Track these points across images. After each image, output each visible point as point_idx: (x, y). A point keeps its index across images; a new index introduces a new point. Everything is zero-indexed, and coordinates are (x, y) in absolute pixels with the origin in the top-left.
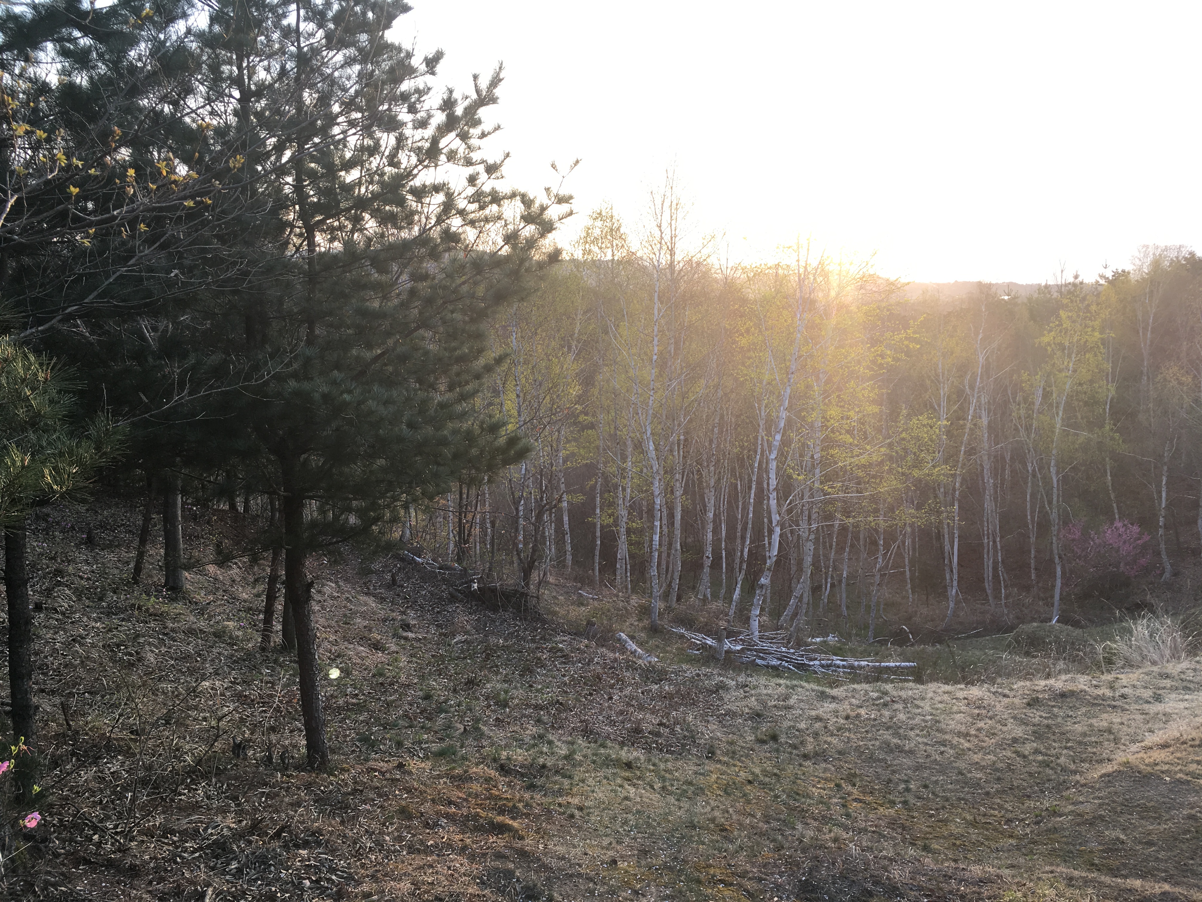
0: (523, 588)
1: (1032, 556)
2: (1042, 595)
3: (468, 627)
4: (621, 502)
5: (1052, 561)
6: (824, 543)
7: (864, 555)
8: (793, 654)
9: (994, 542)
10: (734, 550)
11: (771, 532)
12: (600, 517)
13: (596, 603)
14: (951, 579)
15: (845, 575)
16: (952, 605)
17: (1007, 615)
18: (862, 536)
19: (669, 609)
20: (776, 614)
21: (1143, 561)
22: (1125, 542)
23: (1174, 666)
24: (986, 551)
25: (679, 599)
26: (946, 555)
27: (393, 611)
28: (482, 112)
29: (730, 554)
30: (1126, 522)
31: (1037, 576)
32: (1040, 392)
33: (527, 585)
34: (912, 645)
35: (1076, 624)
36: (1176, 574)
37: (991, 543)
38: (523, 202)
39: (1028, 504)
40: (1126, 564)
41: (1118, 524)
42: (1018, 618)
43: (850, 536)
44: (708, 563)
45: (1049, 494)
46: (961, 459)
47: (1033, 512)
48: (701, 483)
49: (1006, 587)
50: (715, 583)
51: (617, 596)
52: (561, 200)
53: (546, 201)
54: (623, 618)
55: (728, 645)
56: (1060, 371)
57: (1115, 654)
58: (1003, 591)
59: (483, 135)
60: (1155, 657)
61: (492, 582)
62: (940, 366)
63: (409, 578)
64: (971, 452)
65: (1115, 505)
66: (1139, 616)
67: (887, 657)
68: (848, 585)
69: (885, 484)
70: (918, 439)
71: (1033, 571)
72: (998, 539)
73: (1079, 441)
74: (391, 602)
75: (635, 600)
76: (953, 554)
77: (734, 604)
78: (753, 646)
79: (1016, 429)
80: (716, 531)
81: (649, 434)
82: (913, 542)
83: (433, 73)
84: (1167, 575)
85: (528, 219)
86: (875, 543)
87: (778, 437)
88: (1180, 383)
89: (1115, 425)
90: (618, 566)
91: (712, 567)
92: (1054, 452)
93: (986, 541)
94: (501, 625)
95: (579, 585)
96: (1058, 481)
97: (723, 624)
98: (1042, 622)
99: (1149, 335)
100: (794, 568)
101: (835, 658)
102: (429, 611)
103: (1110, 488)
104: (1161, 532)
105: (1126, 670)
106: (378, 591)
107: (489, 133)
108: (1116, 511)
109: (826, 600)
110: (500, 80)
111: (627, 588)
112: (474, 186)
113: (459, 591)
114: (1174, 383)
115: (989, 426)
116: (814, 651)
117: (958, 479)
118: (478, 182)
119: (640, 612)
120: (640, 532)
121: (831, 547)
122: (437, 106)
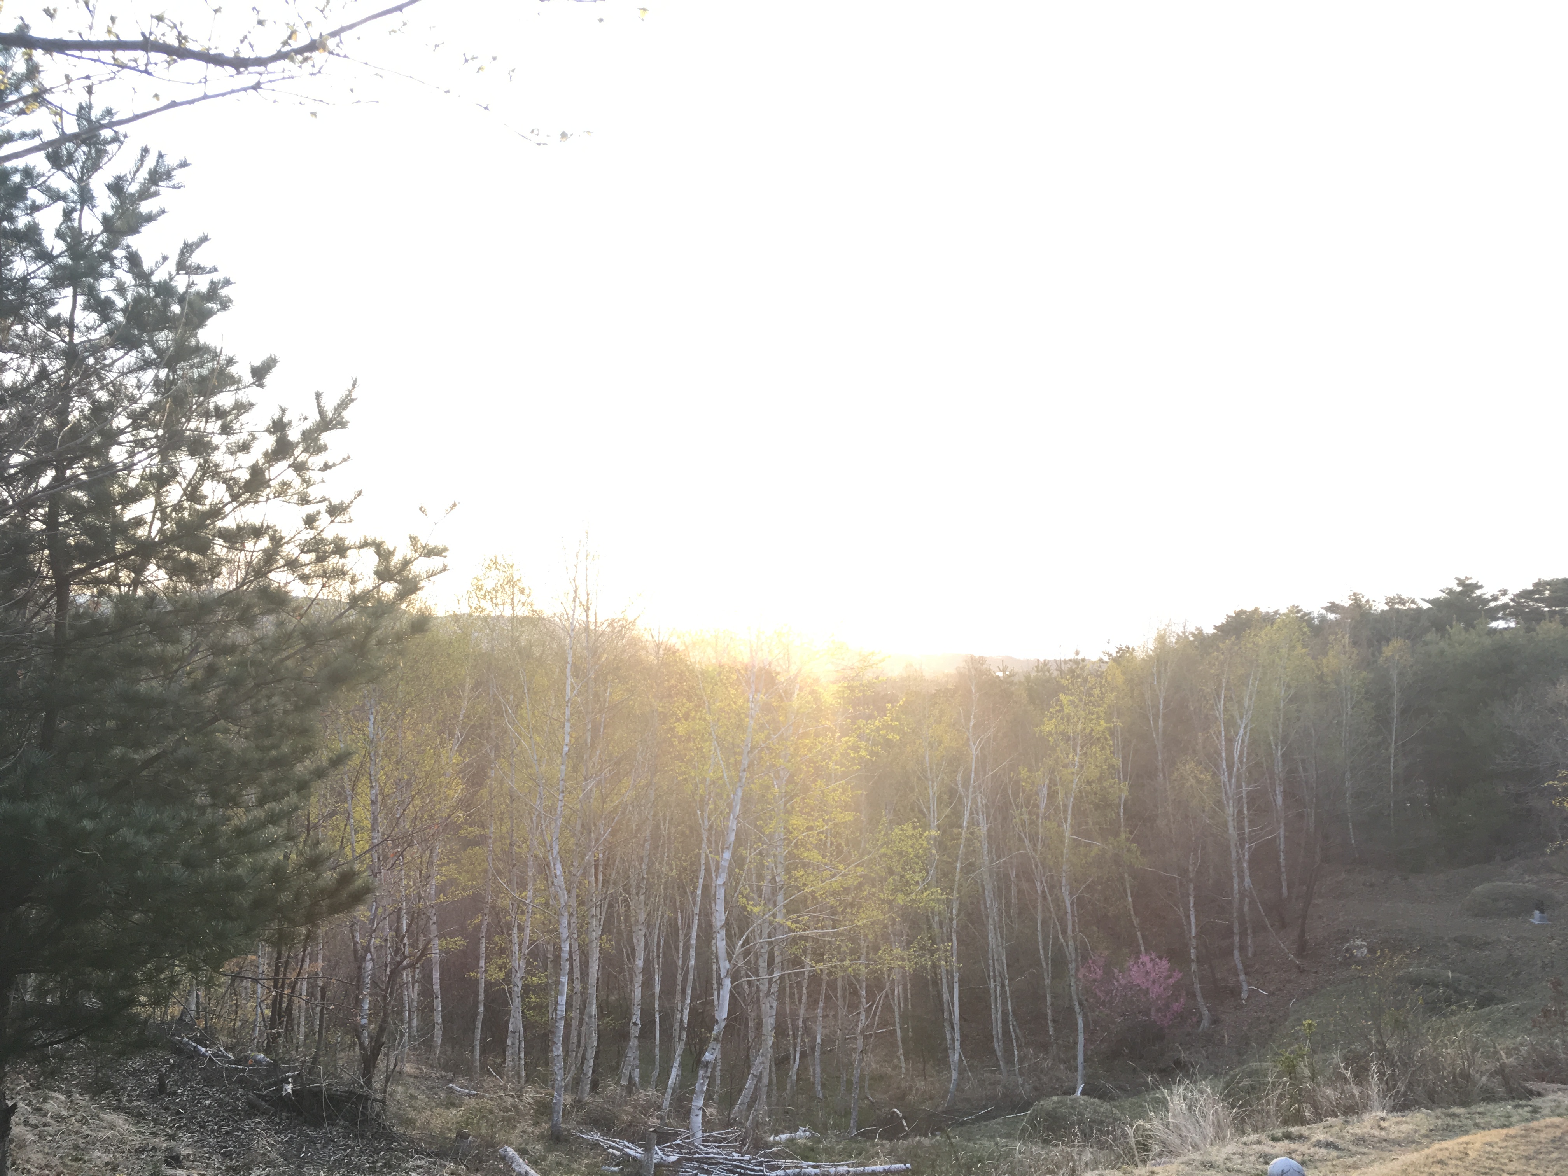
0: (362, 1087)
1: (1049, 1003)
2: (1062, 1056)
3: (273, 1155)
4: (516, 948)
5: (1071, 1009)
6: (792, 995)
7: (842, 1012)
8: (749, 1161)
9: (1003, 986)
10: (672, 1009)
11: (720, 984)
12: (486, 971)
13: (473, 1101)
14: (953, 1039)
15: (819, 1041)
16: (954, 1075)
17: (1023, 1085)
18: (839, 984)
19: (578, 1104)
20: (728, 1101)
21: (1176, 1006)
22: (1154, 982)
23: (1218, 1151)
24: (993, 998)
25: (595, 1086)
26: (945, 1006)
27: (155, 1135)
28: (326, 438)
29: (667, 1017)
30: (1153, 956)
31: (1055, 1030)
32: (1045, 791)
33: (368, 1083)
34: (905, 1138)
35: (1103, 1096)
36: (1215, 1021)
37: (998, 988)
38: (378, 553)
39: (1040, 934)
40: (1159, 1010)
41: (1145, 958)
42: (1036, 1089)
43: (824, 985)
44: (635, 1031)
45: (1062, 921)
46: (957, 879)
47: (1045, 948)
48: (627, 918)
49: (1020, 1047)
50: (646, 1059)
51: (504, 1088)
52: (431, 552)
53: (410, 555)
54: (510, 1122)
55: (658, 1154)
56: (1066, 766)
57: (1150, 1137)
58: (1016, 1053)
59: (326, 467)
60: (1197, 1138)
61: (314, 1082)
62: (927, 758)
63: (186, 1080)
64: (970, 868)
65: (1139, 933)
66: (1174, 1083)
67: (871, 1158)
68: (823, 1053)
69: (863, 915)
70: (900, 854)
71: (1050, 1024)
72: (1007, 983)
73: (1093, 854)
74: (153, 1120)
75: (530, 1094)
76: (953, 1004)
77: (670, 1091)
78: (695, 1153)
79: (1020, 839)
80: (647, 984)
81: (555, 853)
82: (905, 990)
83: (261, 385)
84: (1205, 1023)
85: (384, 575)
86: (855, 993)
87: (727, 855)
88: (1200, 782)
89: (1131, 833)
90: (509, 1043)
91: (641, 1037)
92: (1064, 867)
93: (992, 985)
94: (324, 1147)
95: (450, 1075)
96: (1072, 904)
97: (654, 1121)
98: (1065, 1093)
99: (1160, 723)
100: (751, 1035)
101: (804, 1164)
102: (213, 1131)
103: (1132, 913)
104: (1194, 967)
105: (1163, 1160)
106: (135, 1103)
107: (334, 465)
108: (1141, 942)
109: (794, 1078)
110: (352, 400)
111: (519, 1077)
112: (312, 528)
113: (264, 1098)
114: (1193, 781)
115: (989, 836)
116: (777, 1155)
117: (955, 906)
118: (316, 524)
119: (537, 1111)
120: (543, 990)
121: (800, 1002)
122: (264, 427)
